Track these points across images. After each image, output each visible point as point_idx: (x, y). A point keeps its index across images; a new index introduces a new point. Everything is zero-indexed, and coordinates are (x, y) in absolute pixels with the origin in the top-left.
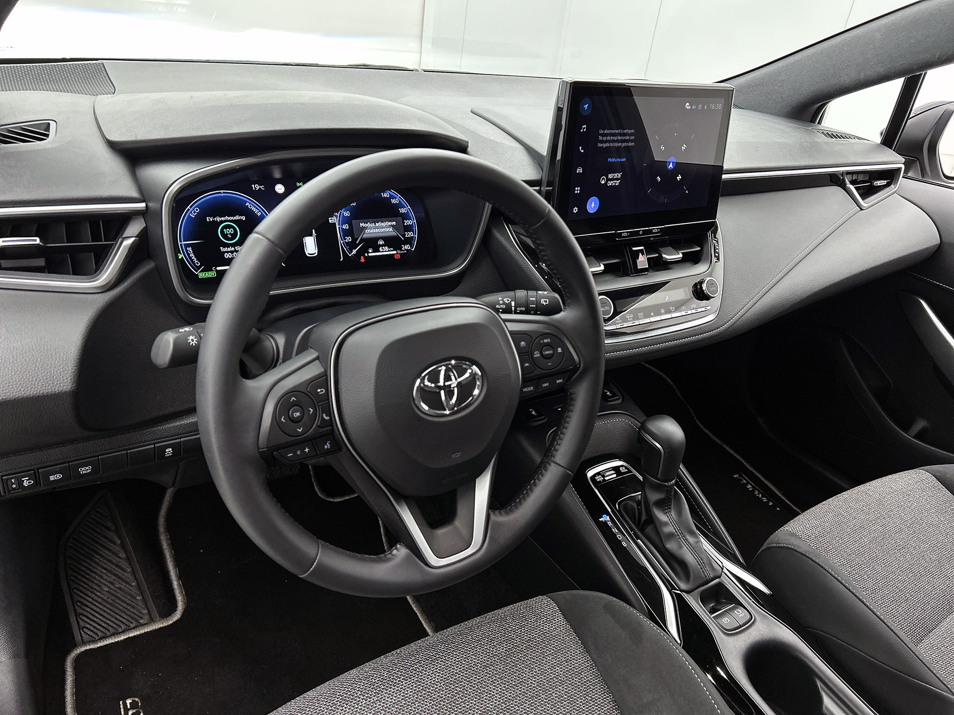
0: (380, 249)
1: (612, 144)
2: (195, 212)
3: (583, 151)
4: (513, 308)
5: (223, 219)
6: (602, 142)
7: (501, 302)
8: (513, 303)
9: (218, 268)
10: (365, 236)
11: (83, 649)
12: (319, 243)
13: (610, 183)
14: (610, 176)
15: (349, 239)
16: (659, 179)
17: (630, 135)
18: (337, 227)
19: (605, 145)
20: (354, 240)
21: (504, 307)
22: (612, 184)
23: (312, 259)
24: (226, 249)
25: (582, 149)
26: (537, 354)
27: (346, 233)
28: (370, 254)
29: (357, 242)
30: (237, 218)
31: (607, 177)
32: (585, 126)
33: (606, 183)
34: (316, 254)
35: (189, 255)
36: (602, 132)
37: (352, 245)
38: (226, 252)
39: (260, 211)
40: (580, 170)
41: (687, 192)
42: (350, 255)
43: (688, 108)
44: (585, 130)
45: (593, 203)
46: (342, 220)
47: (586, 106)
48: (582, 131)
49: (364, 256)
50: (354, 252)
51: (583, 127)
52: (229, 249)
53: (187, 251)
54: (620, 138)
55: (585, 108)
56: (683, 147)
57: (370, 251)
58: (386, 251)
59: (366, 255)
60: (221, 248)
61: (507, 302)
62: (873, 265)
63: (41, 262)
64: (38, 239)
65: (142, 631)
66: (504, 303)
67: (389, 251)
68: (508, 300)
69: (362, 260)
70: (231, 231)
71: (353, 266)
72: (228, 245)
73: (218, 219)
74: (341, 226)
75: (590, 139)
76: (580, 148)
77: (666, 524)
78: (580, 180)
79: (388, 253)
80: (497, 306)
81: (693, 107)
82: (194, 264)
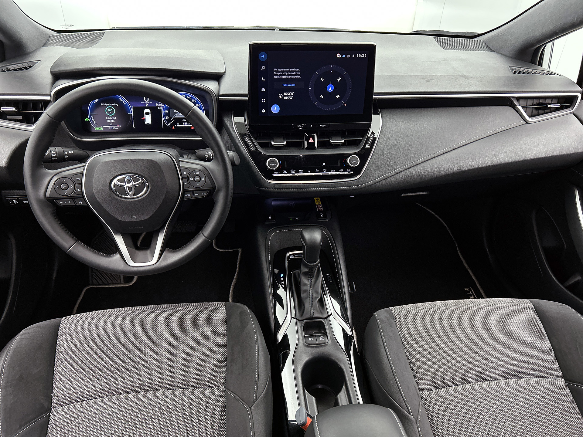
0: (183, 123)
1: (284, 77)
2: (96, 101)
3: (264, 80)
4: (212, 157)
5: (108, 105)
6: (277, 75)
7: (207, 154)
8: (212, 155)
9: (104, 126)
10: (176, 117)
11: (91, 287)
12: (152, 118)
13: (286, 98)
14: (285, 94)
15: (167, 118)
16: (322, 96)
17: (297, 72)
18: (162, 111)
19: (279, 77)
20: (170, 118)
21: (208, 156)
22: (287, 98)
23: (148, 126)
24: (108, 118)
25: (263, 79)
26: (191, 179)
27: (166, 115)
28: (177, 126)
29: (172, 119)
30: (114, 105)
31: (283, 94)
32: (264, 67)
33: (283, 97)
34: (150, 124)
35: (92, 119)
36: (277, 70)
37: (169, 121)
38: (108, 119)
39: (125, 102)
40: (263, 90)
41: (345, 105)
42: (167, 125)
43: (339, 57)
44: (264, 69)
45: (275, 108)
46: (165, 109)
47: (263, 56)
48: (262, 69)
49: (174, 126)
50: (170, 124)
51: (263, 67)
52: (110, 118)
53: (91, 118)
54: (289, 73)
55: (262, 57)
56: (338, 79)
57: (178, 124)
58: (186, 125)
59: (176, 126)
60: (106, 118)
61: (209, 154)
62: (514, 160)
63: (20, 117)
64: (14, 108)
65: (115, 286)
66: (208, 155)
67: (188, 125)
68: (210, 153)
69: (173, 128)
70: (111, 110)
71: (168, 131)
72: (109, 117)
73: (106, 105)
74: (164, 111)
75: (269, 74)
76: (262, 78)
77: (306, 285)
78: (264, 95)
79: (187, 126)
80: (205, 156)
81: (343, 56)
82: (94, 124)
